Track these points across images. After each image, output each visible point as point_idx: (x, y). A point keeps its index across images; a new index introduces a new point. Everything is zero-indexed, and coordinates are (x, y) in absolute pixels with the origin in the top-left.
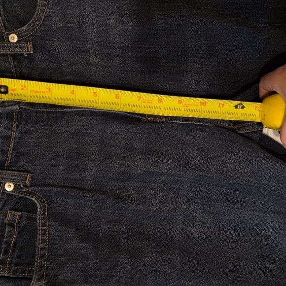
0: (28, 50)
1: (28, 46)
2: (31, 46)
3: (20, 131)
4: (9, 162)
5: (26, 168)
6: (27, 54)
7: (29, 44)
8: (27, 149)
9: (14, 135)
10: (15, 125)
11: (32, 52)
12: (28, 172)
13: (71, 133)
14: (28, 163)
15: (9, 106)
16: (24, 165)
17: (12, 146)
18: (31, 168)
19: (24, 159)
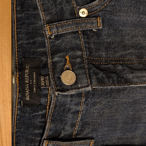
0: (98, 25)
1: (97, 21)
2: (101, 21)
3: (87, 105)
4: (76, 132)
5: (90, 135)
6: (96, 29)
7: (98, 19)
8: (92, 118)
9: (82, 109)
10: (83, 100)
11: (101, 28)
12: (92, 138)
13: (130, 102)
14: (93, 131)
15: (82, 88)
16: (89, 133)
17: (79, 118)
18: (94, 135)
19: (89, 128)
